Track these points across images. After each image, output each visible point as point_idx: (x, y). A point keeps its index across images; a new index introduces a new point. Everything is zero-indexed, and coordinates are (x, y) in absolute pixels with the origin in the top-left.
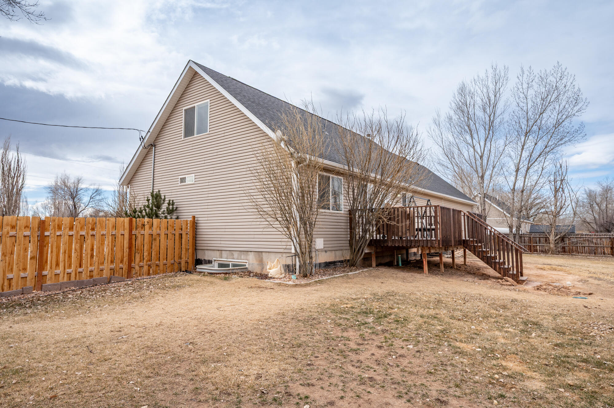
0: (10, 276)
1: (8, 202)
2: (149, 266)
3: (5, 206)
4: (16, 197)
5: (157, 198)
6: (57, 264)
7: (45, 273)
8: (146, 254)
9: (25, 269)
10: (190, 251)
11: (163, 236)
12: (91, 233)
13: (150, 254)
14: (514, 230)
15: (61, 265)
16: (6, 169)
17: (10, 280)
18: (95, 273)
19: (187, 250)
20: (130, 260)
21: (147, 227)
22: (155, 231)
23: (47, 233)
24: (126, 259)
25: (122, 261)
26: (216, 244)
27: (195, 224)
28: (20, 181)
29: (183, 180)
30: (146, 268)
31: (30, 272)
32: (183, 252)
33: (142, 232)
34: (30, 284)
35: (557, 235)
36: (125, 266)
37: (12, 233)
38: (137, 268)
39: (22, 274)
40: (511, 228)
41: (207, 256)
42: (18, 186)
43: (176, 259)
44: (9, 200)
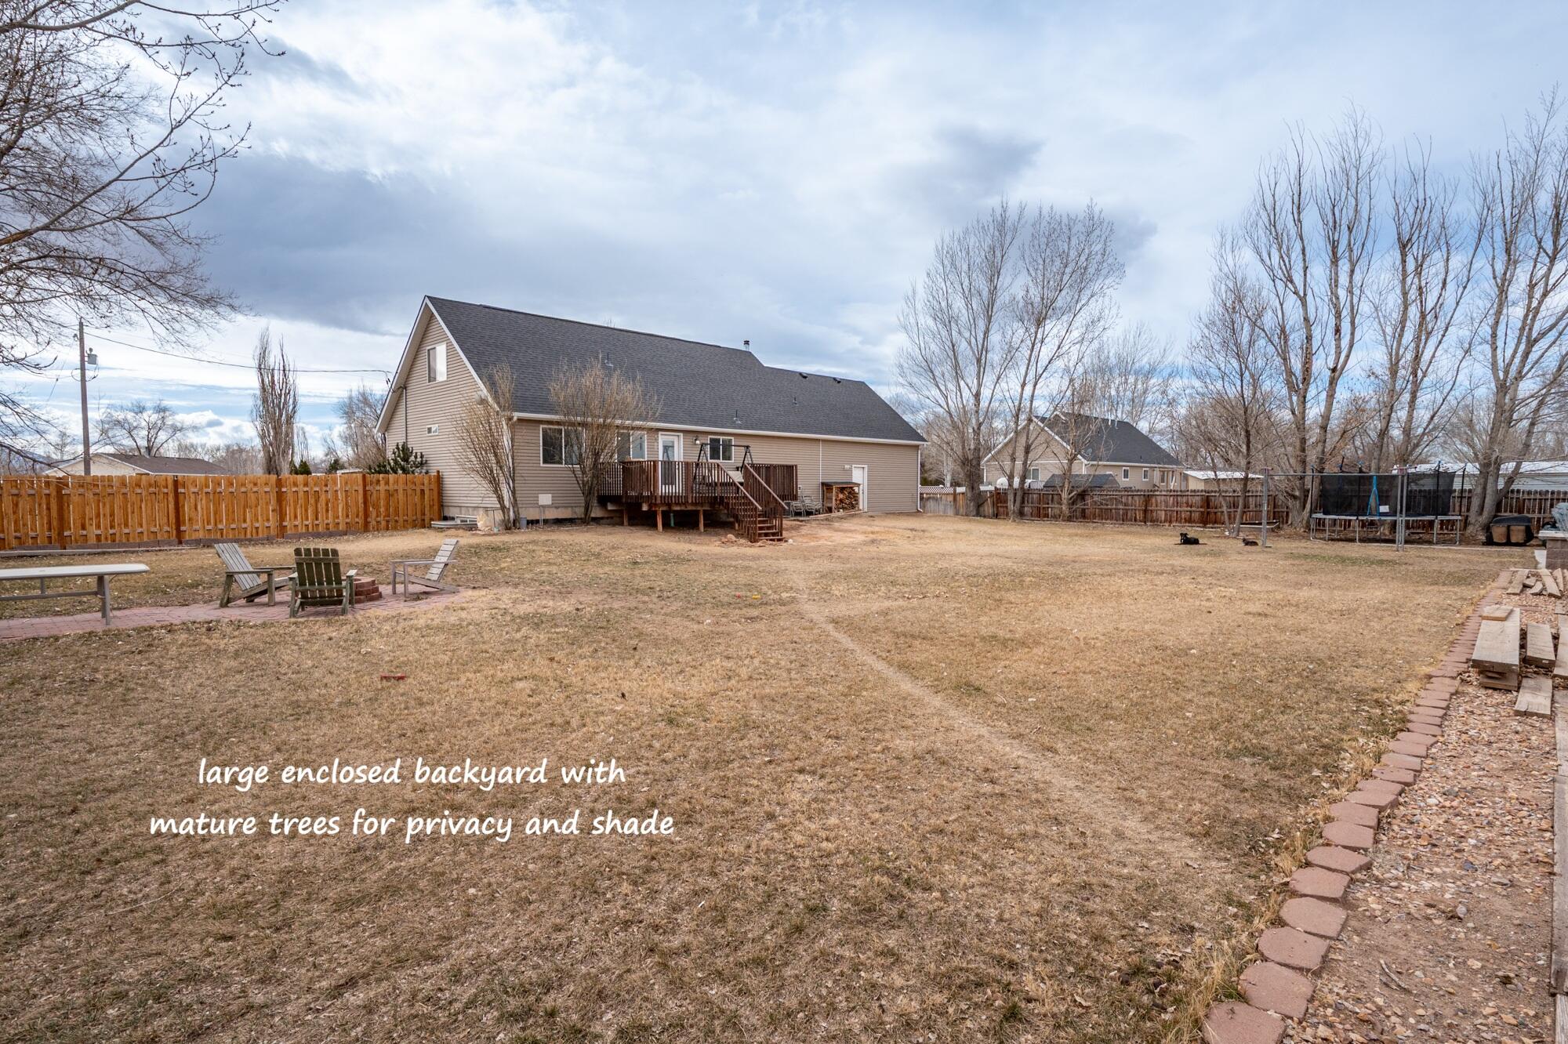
0: (257, 525)
1: (275, 437)
2: (388, 521)
3: (271, 444)
4: (288, 428)
5: (405, 452)
6: (296, 517)
7: (285, 524)
8: (382, 509)
9: (268, 520)
10: (436, 507)
11: (401, 491)
12: (324, 489)
13: (387, 510)
14: (1016, 481)
15: (299, 517)
16: (266, 381)
17: (257, 528)
18: (331, 526)
19: (431, 507)
20: (366, 514)
21: (382, 482)
22: (391, 488)
23: (284, 490)
24: (361, 514)
25: (357, 516)
26: (462, 501)
27: (439, 479)
28: (291, 401)
29: (430, 430)
30: (383, 523)
31: (273, 523)
32: (427, 509)
33: (378, 488)
34: (273, 532)
35: (1071, 492)
36: (361, 521)
37: (255, 489)
38: (374, 523)
39: (267, 524)
40: (1011, 478)
41: (451, 512)
42: (287, 411)
43: (419, 516)
44: (276, 433)
